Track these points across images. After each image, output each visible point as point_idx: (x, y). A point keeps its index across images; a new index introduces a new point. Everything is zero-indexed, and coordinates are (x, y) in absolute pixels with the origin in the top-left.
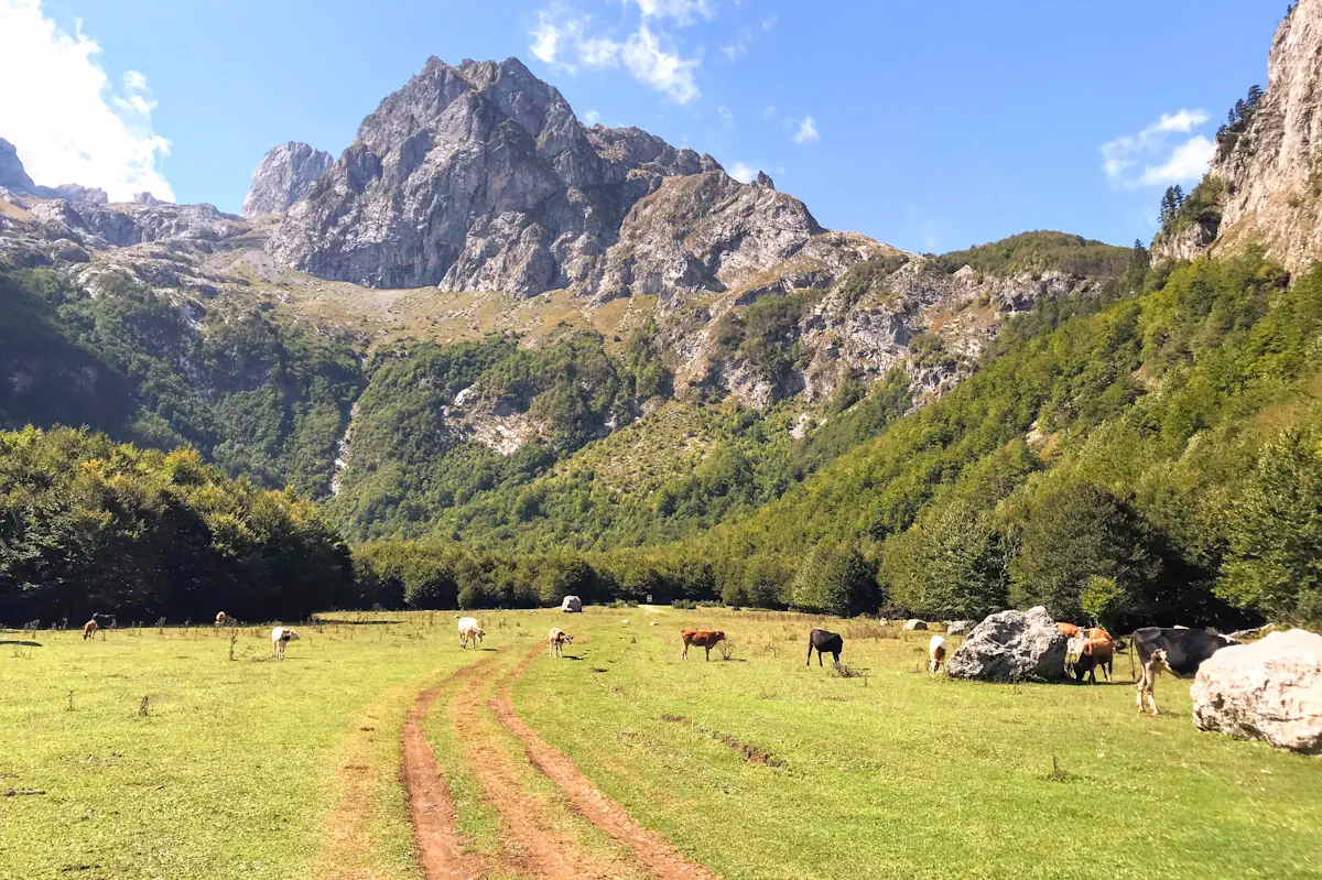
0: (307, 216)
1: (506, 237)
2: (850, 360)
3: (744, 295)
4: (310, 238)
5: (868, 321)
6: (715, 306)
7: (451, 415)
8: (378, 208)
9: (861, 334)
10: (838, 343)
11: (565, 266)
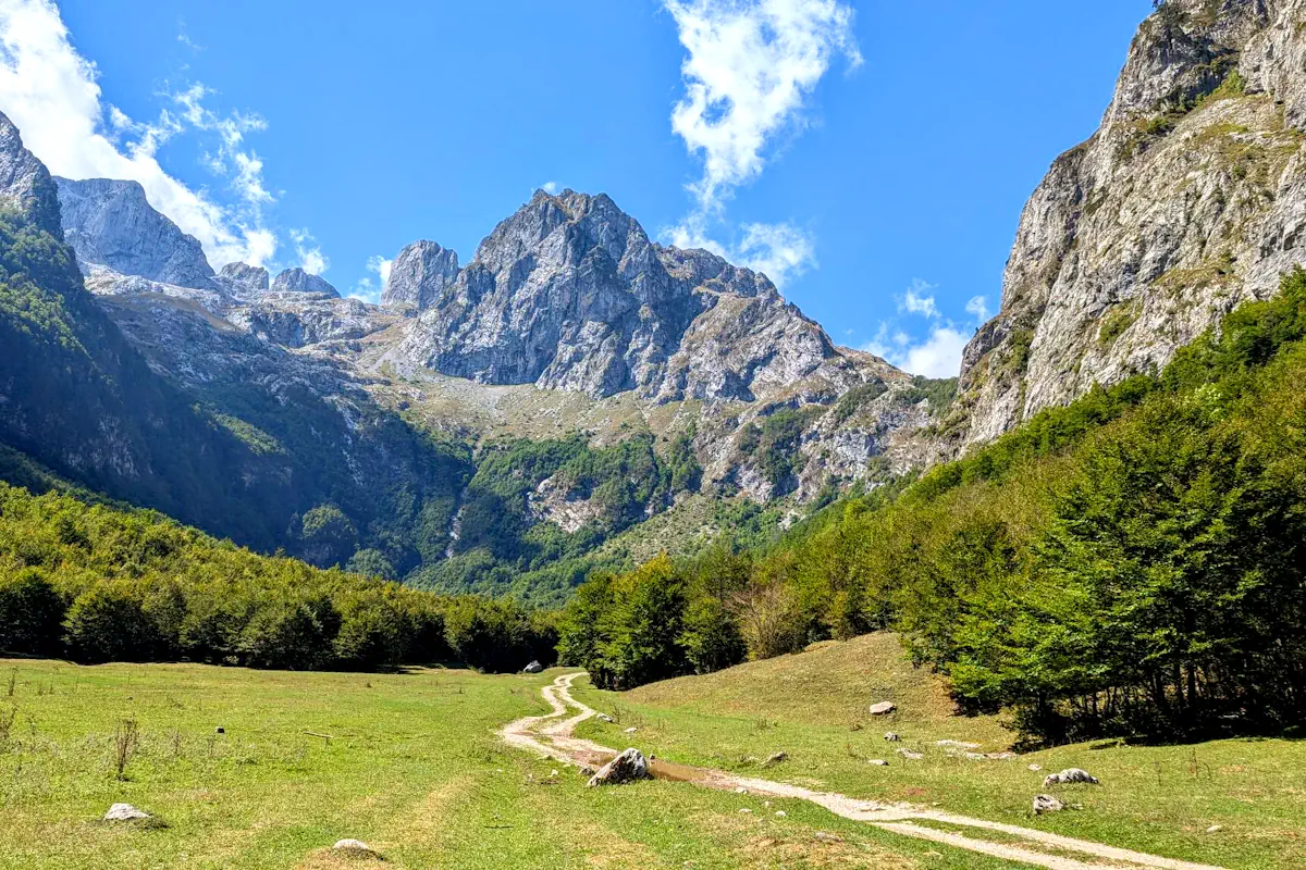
0: (435, 323)
1: (591, 345)
2: (833, 468)
3: (765, 408)
4: (437, 341)
5: (849, 438)
6: (744, 415)
7: (534, 499)
8: (491, 318)
9: (844, 448)
10: (826, 454)
11: (634, 371)
